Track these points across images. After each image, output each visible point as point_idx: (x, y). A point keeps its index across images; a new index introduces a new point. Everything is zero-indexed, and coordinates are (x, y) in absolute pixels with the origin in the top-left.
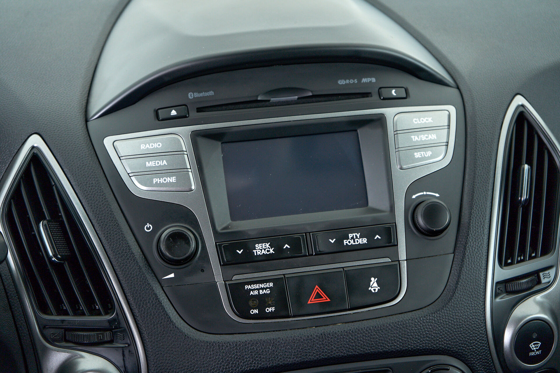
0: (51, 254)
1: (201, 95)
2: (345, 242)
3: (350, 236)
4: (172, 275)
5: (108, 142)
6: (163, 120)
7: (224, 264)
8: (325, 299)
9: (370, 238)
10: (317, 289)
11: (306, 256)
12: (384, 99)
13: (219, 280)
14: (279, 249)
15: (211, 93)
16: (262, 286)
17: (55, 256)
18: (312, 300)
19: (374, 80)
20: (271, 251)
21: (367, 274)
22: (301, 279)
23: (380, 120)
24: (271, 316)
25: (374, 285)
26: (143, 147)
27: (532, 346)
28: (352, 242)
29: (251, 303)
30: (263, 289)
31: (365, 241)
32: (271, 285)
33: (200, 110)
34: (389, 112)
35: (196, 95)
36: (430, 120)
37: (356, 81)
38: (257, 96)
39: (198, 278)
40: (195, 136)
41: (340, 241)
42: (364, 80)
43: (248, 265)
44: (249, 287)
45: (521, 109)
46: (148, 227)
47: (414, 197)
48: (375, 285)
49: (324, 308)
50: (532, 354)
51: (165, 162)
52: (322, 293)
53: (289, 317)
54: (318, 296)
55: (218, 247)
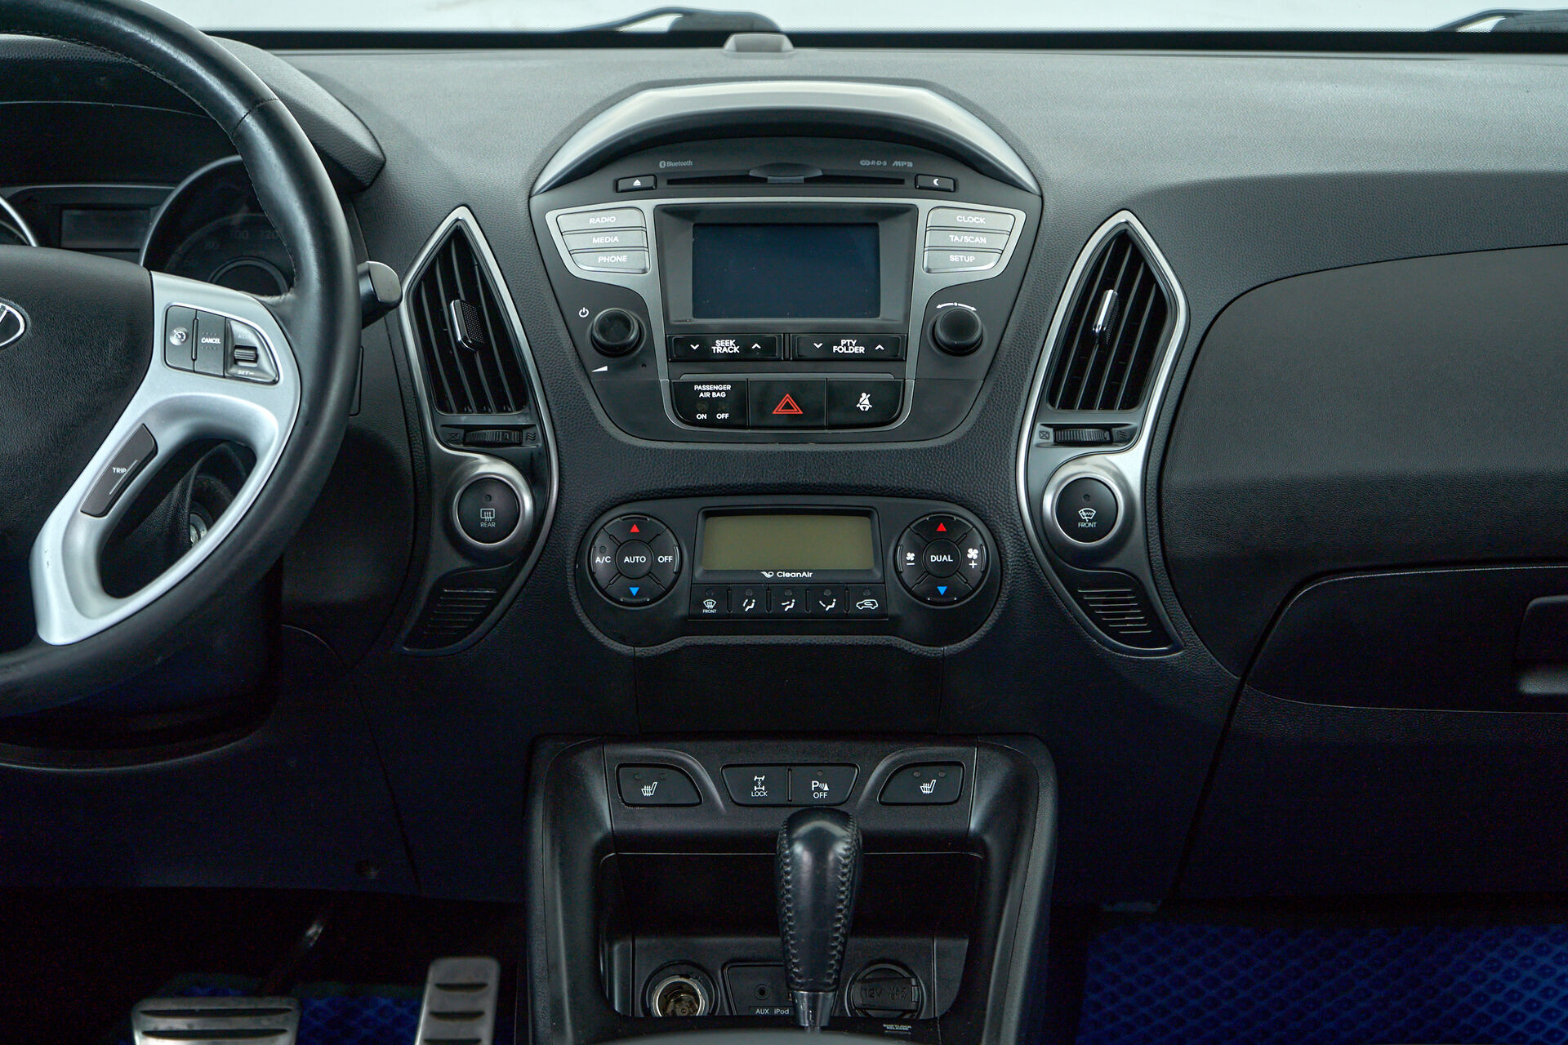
0: (460, 339)
1: (676, 164)
2: (835, 348)
3: (843, 342)
4: (605, 369)
5: (550, 217)
6: (623, 191)
7: (672, 359)
8: (797, 410)
9: (869, 346)
10: (788, 398)
11: (779, 360)
12: (920, 188)
13: (664, 380)
14: (745, 349)
15: (690, 163)
16: (717, 388)
17: (465, 339)
18: (779, 410)
19: (910, 164)
20: (736, 349)
21: (856, 389)
22: (769, 384)
23: (912, 211)
24: (723, 424)
25: (865, 403)
26: (592, 221)
27: (1082, 513)
28: (844, 349)
29: (699, 406)
30: (716, 391)
31: (862, 350)
32: (729, 387)
33: (670, 182)
34: (923, 205)
35: (670, 164)
36: (982, 221)
37: (885, 163)
38: (749, 171)
39: (637, 376)
40: (660, 211)
41: (828, 348)
42: (897, 163)
43: (702, 364)
44: (700, 387)
45: (1126, 227)
46: (584, 313)
47: (939, 306)
48: (867, 402)
49: (793, 422)
50: (1083, 525)
51: (616, 239)
52: (793, 403)
53: (748, 428)
54: (788, 406)
55: (668, 341)
